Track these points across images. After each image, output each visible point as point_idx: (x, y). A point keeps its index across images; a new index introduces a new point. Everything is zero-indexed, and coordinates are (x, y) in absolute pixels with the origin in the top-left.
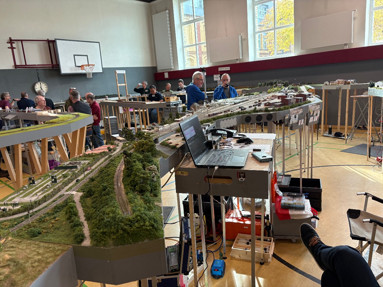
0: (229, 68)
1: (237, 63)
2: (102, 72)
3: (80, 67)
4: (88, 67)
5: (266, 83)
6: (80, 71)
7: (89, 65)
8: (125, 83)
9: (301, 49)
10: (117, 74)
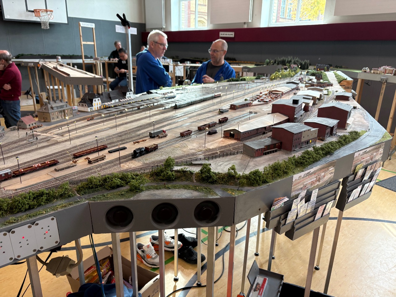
0: (233, 33)
1: (244, 27)
2: (66, 22)
3: (33, 12)
4: (45, 14)
5: (277, 60)
6: (33, 18)
7: (46, 11)
8: (94, 42)
9: (334, 15)
10: (82, 27)
